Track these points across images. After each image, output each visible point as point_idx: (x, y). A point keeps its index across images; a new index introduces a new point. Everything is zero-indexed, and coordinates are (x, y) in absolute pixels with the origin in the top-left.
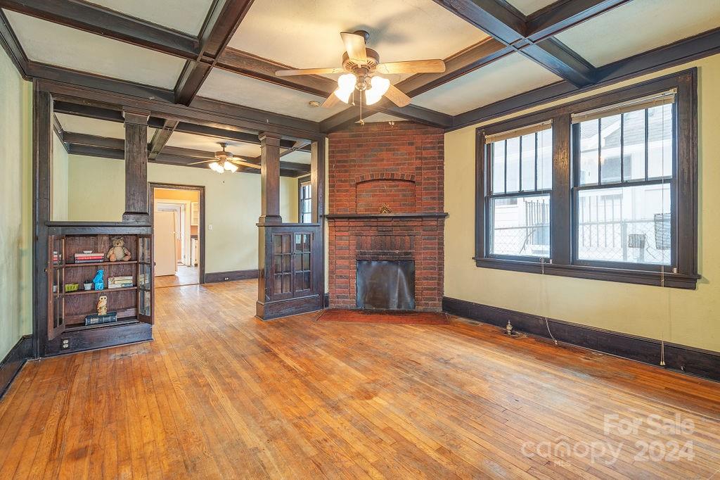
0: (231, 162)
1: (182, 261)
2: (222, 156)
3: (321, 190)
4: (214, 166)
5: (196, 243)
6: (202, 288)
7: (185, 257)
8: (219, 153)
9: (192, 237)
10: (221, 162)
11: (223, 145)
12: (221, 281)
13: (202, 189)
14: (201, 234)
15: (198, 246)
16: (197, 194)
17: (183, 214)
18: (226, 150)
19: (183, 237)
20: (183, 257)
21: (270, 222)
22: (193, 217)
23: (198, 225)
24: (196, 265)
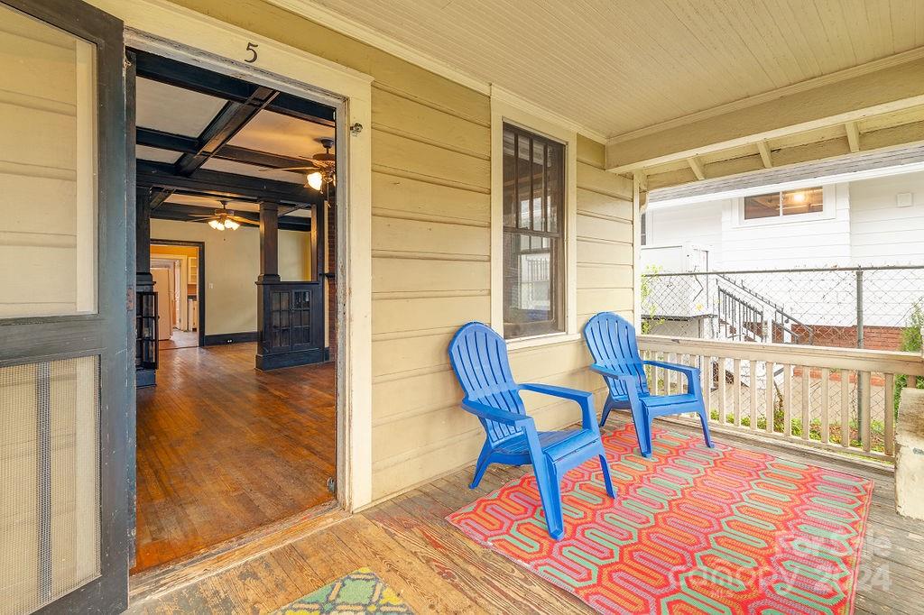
0: (233, 220)
1: (178, 326)
2: (222, 214)
3: (320, 251)
4: (214, 224)
5: (195, 304)
6: (202, 350)
7: (180, 321)
8: (220, 211)
9: (189, 297)
10: (221, 220)
11: (224, 203)
12: (224, 344)
13: (201, 245)
14: (200, 294)
15: (197, 308)
16: (195, 250)
17: (177, 270)
18: (227, 207)
19: (177, 298)
20: (178, 322)
21: (269, 280)
22: (190, 275)
23: (197, 283)
24: (194, 330)
